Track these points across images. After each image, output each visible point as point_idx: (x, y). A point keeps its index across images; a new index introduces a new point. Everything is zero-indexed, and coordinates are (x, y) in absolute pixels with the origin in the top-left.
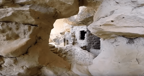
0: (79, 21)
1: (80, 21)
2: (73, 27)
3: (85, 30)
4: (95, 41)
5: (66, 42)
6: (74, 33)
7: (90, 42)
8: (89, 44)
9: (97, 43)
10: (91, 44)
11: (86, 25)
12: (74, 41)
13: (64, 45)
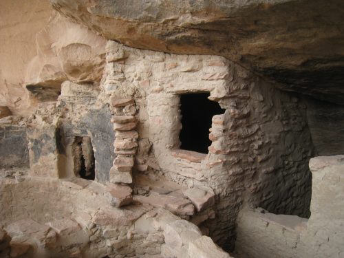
0: (188, 19)
1: (198, 20)
2: (124, 60)
3: (217, 90)
4: (264, 156)
5: (69, 149)
6: (133, 102)
7: (238, 169)
8: (237, 181)
9: (271, 169)
10: (242, 180)
11: (220, 52)
12: (136, 163)
13: (55, 171)
